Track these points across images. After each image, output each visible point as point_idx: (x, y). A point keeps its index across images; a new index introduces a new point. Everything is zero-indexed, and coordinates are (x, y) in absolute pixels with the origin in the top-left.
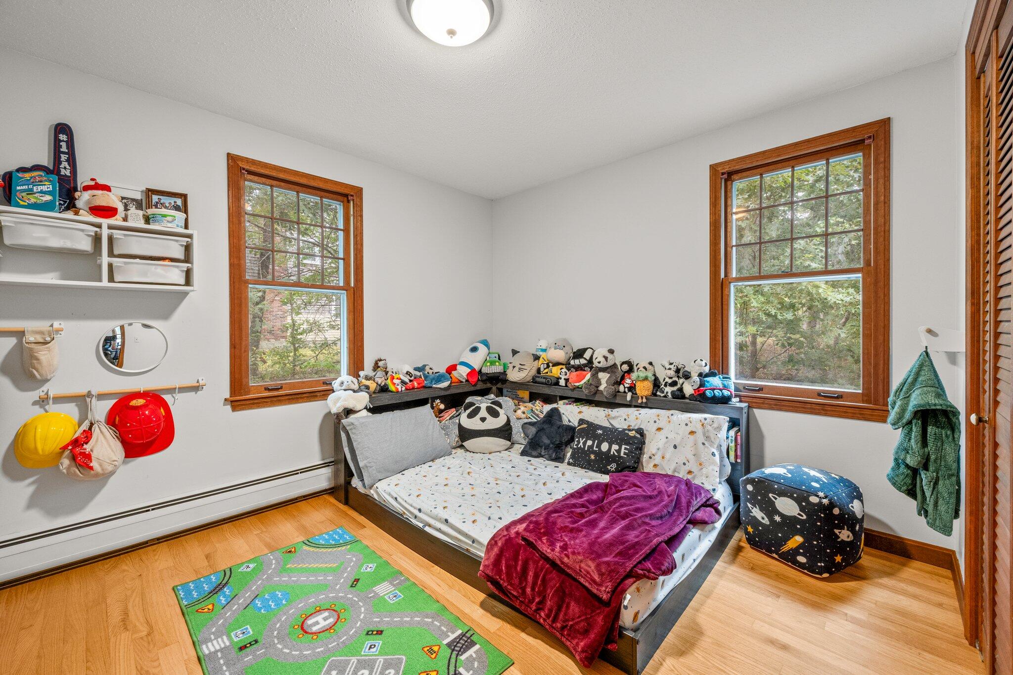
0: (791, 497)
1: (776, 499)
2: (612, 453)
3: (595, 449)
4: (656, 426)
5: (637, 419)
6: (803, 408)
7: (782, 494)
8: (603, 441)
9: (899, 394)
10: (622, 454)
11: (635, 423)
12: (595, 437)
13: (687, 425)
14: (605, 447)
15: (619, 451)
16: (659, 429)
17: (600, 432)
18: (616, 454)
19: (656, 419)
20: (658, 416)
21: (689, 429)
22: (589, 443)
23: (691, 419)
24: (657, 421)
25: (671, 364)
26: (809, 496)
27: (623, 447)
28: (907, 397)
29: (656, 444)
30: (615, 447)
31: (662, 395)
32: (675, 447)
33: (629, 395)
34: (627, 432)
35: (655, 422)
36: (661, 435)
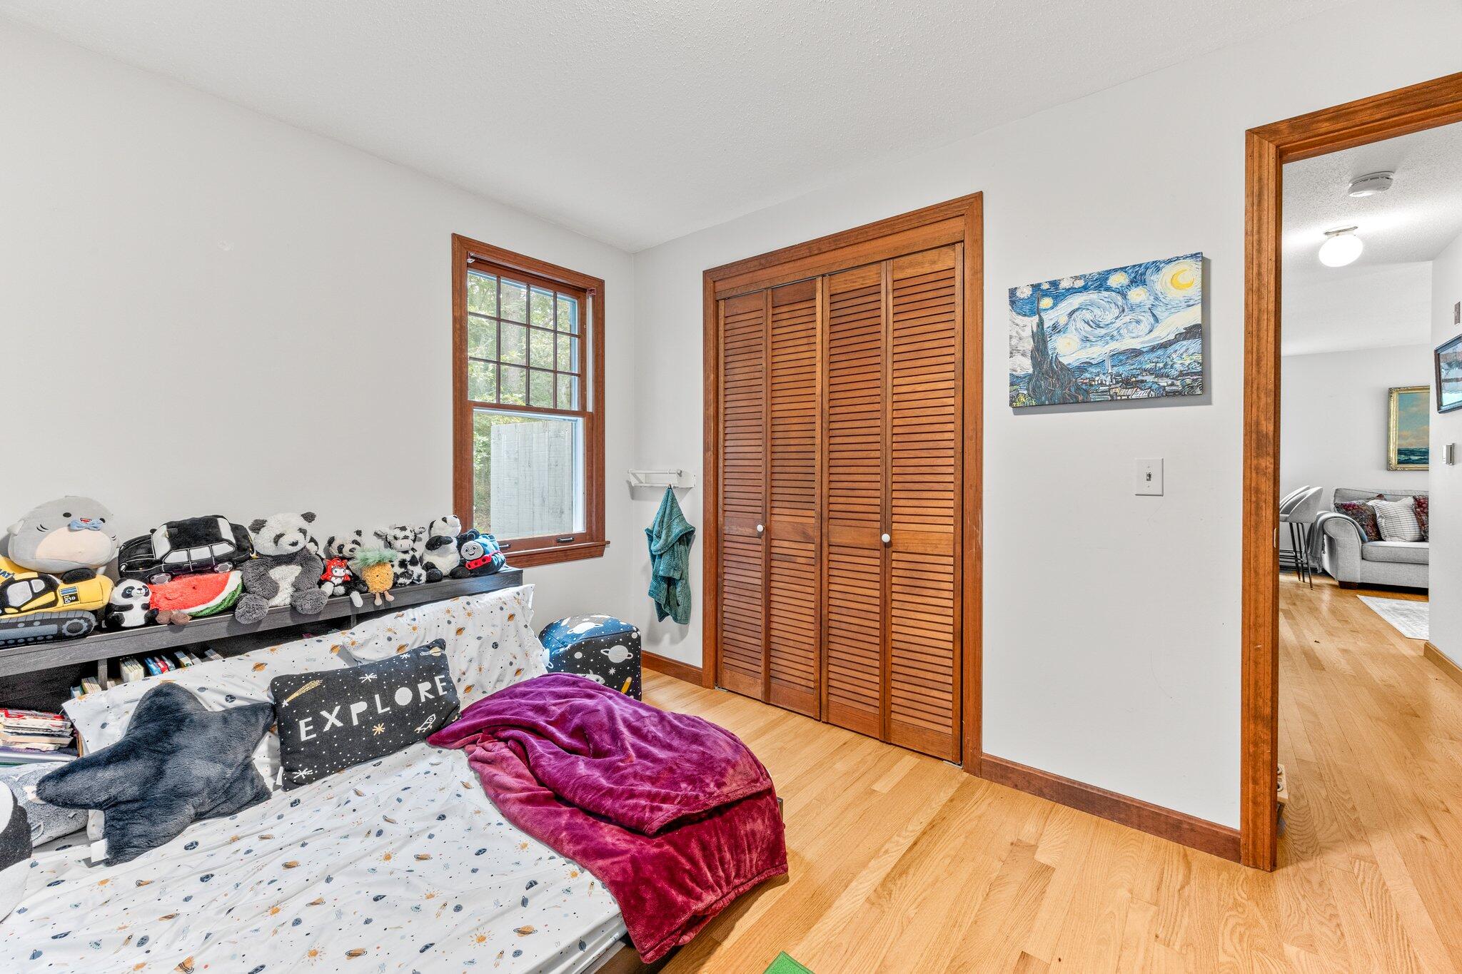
0: (619, 643)
1: (607, 652)
2: (423, 700)
3: (380, 711)
4: (453, 628)
5: (414, 629)
6: (550, 558)
7: (611, 644)
8: (392, 691)
9: (662, 525)
10: (441, 693)
11: (414, 637)
12: (366, 692)
13: (502, 609)
14: (403, 696)
15: (433, 690)
16: (460, 631)
17: (370, 677)
18: (431, 697)
19: (448, 617)
20: (448, 611)
21: (507, 613)
22: (358, 708)
23: (503, 600)
24: (452, 619)
25: (403, 529)
26: (631, 634)
27: (437, 679)
28: (669, 528)
29: (463, 655)
30: (424, 687)
31: (408, 582)
32: (495, 645)
33: (356, 598)
34: (423, 654)
35: (449, 622)
36: (468, 640)
